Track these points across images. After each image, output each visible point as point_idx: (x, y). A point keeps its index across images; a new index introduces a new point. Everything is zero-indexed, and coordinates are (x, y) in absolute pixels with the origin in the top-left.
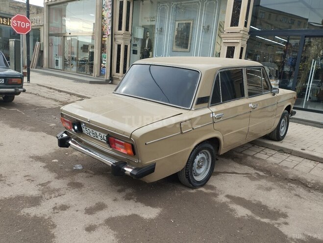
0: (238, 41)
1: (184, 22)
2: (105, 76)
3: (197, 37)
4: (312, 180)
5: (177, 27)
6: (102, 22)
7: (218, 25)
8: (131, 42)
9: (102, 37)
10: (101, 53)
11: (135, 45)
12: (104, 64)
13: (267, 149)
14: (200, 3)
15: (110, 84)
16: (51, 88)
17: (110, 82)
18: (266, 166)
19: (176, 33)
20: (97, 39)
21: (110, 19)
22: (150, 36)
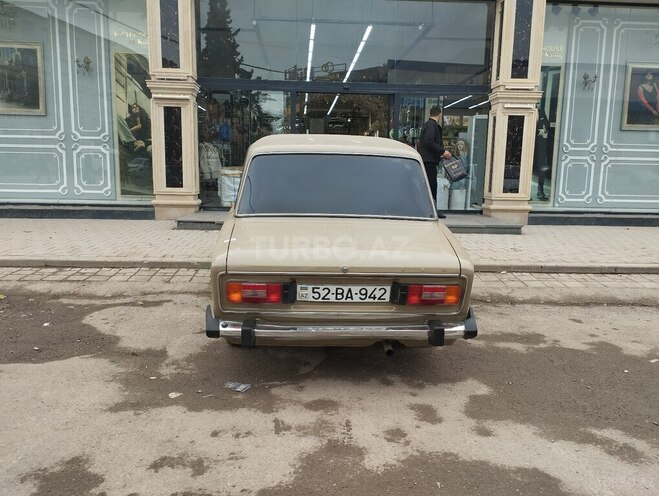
0: (187, 97)
1: (16, 46)
7: (113, 59)
14: (55, 8)
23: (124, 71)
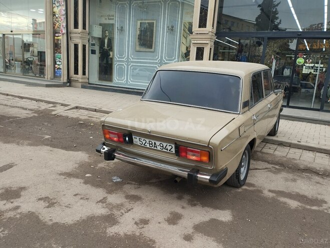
0: (207, 42)
1: (147, 22)
2: (62, 78)
3: (161, 37)
4: (320, 168)
5: (139, 26)
6: (53, 19)
7: (183, 25)
8: (89, 41)
9: (54, 36)
10: (54, 53)
11: (93, 45)
12: (59, 65)
13: (268, 144)
14: (163, 3)
15: (68, 86)
16: (7, 95)
17: (68, 84)
18: (277, 159)
19: (138, 32)
20: (49, 37)
21: (65, 16)
22: (109, 35)
23: (187, 30)
